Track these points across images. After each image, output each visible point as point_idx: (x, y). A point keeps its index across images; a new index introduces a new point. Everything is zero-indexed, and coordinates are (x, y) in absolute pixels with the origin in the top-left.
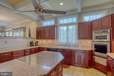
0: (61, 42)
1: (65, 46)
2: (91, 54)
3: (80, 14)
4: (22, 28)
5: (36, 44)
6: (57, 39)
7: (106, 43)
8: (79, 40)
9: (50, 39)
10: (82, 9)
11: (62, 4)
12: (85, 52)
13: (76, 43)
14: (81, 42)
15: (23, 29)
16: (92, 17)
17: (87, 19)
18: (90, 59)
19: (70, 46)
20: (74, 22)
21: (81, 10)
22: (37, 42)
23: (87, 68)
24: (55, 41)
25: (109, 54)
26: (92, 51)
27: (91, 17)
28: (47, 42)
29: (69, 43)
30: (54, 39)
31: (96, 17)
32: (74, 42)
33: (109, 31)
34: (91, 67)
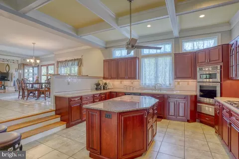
0: (145, 84)
1: (152, 90)
2: (195, 101)
3: (176, 38)
4: (75, 60)
5: (104, 87)
6: (139, 79)
7: (214, 84)
8: (176, 80)
9: (129, 78)
10: (181, 31)
11: (149, 26)
12: (185, 97)
13: (170, 84)
14: (178, 83)
15: (76, 63)
16: (197, 45)
17: (188, 47)
18: (193, 109)
19: (161, 90)
20: (167, 51)
21: (179, 33)
22: (106, 84)
23: (188, 121)
24: (136, 83)
25: (218, 98)
26: (196, 96)
27: (195, 43)
28: (121, 83)
29: (159, 85)
30: (135, 78)
31: (204, 44)
32: (168, 83)
33: (219, 67)
34: (195, 121)
